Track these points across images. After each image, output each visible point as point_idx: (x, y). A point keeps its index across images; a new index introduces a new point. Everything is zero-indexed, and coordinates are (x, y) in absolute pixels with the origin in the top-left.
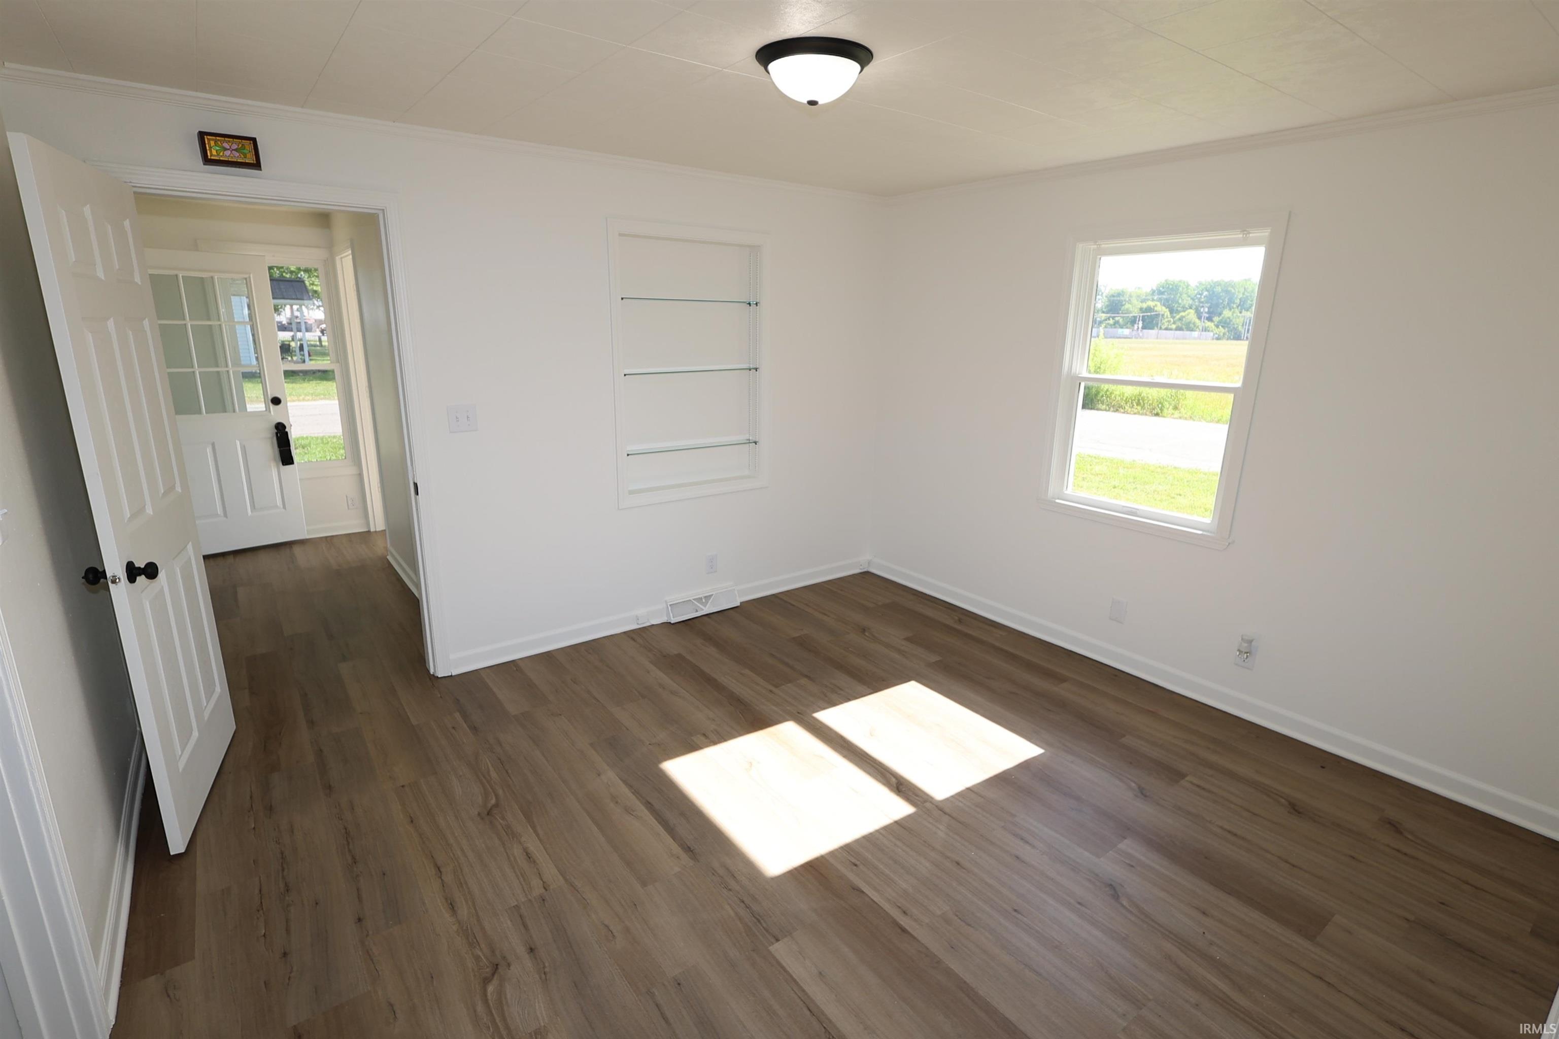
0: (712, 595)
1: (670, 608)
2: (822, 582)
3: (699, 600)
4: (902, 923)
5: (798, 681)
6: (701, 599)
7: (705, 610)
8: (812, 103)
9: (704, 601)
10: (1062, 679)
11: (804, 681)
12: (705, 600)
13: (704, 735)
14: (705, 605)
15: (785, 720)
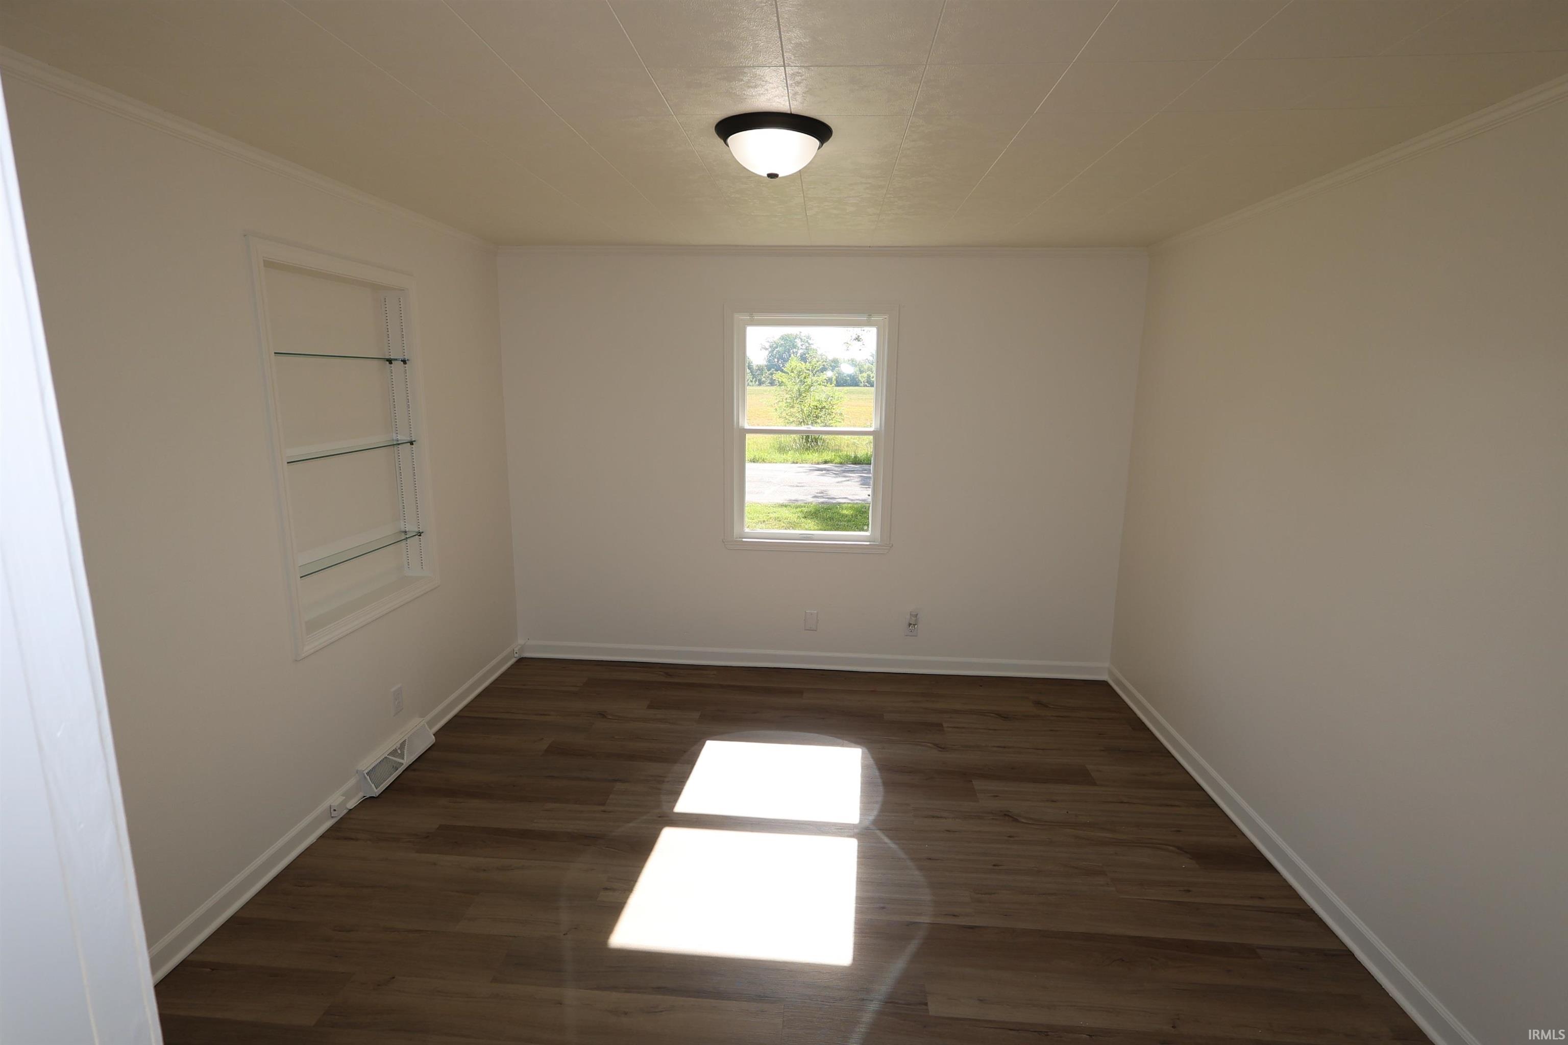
0: (405, 741)
1: (368, 777)
2: (491, 684)
3: (394, 753)
4: (963, 924)
5: (615, 789)
6: (395, 750)
7: (404, 764)
8: (772, 176)
9: (399, 751)
10: (800, 692)
11: (619, 786)
12: (401, 751)
13: (606, 889)
14: (402, 756)
15: (661, 830)
